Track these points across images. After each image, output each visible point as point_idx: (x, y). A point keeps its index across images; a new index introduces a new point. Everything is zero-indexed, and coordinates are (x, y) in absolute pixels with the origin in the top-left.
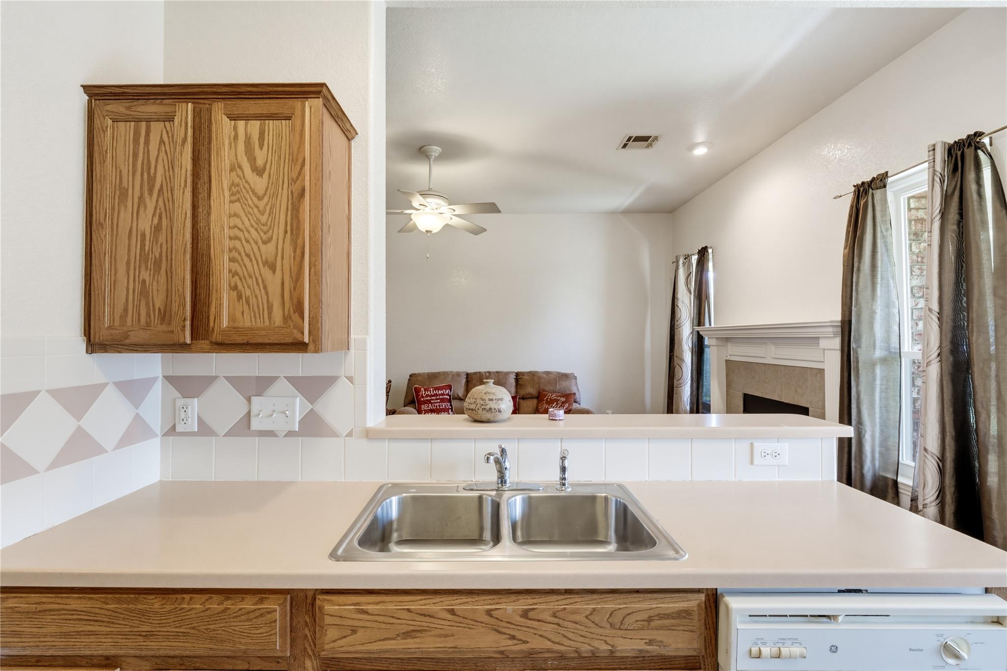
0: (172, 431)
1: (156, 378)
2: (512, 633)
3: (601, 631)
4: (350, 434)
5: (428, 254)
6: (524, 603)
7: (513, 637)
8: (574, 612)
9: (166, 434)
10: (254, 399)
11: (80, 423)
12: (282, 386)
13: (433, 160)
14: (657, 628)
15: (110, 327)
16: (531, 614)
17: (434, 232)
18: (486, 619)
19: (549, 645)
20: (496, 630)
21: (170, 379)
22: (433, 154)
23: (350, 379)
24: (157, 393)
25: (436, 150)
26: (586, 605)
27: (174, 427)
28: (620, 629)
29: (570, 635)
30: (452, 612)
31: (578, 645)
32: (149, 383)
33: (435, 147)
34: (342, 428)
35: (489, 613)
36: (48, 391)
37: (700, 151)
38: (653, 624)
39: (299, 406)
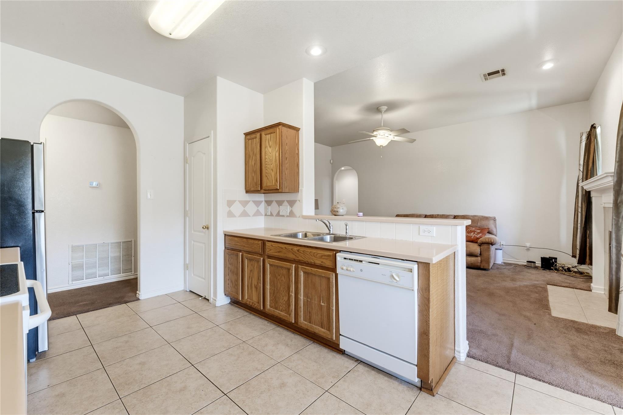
0: (266, 215)
1: (263, 201)
2: (296, 255)
3: (312, 257)
4: (299, 217)
5: (381, 156)
6: (298, 248)
7: (296, 256)
8: (307, 252)
9: (265, 215)
10: (280, 206)
11: (245, 209)
12: (286, 203)
13: (384, 113)
14: (324, 259)
15: (248, 187)
16: (299, 251)
17: (384, 146)
18: (291, 250)
19: (302, 259)
20: (293, 254)
21: (266, 201)
22: (383, 110)
23: (299, 201)
24: (263, 205)
25: (384, 108)
26: (309, 250)
27: (266, 214)
28: (316, 257)
29: (306, 257)
30: (286, 248)
31: (308, 260)
32: (261, 202)
33: (384, 107)
34: (298, 216)
35: (292, 249)
36: (238, 201)
37: (548, 66)
38: (323, 257)
39: (289, 209)
